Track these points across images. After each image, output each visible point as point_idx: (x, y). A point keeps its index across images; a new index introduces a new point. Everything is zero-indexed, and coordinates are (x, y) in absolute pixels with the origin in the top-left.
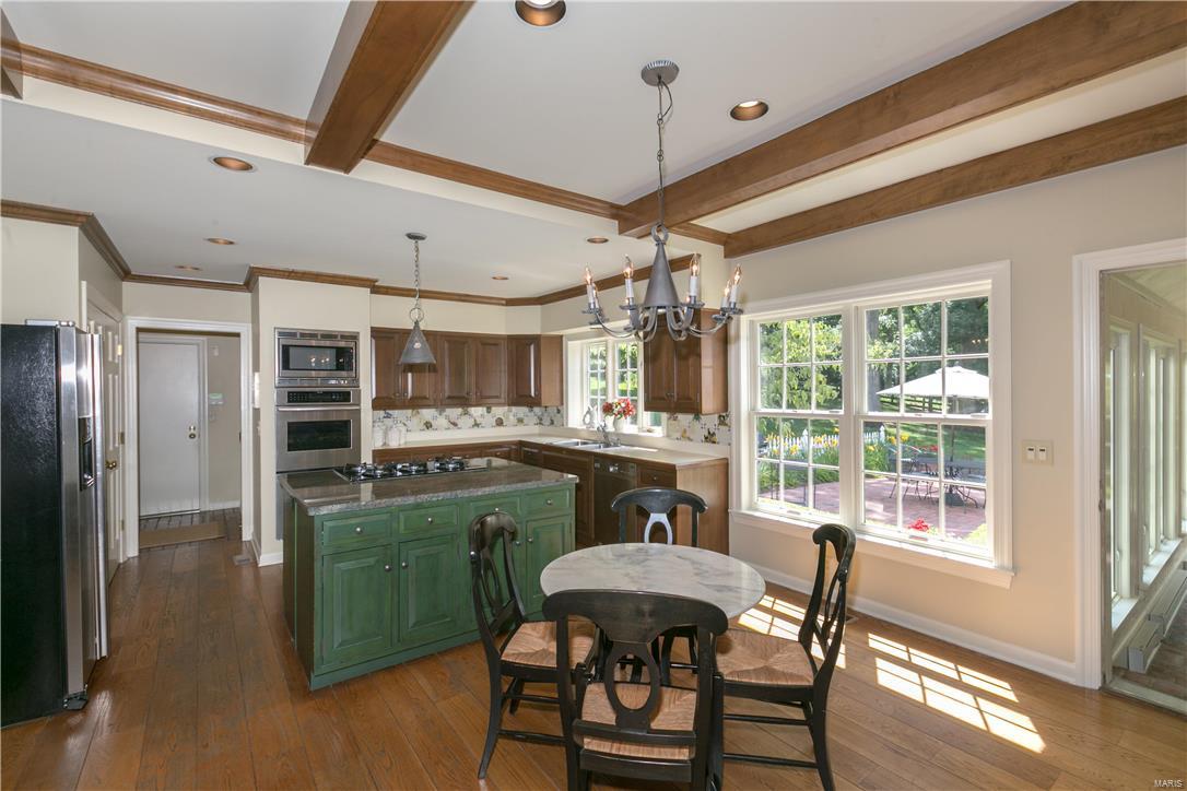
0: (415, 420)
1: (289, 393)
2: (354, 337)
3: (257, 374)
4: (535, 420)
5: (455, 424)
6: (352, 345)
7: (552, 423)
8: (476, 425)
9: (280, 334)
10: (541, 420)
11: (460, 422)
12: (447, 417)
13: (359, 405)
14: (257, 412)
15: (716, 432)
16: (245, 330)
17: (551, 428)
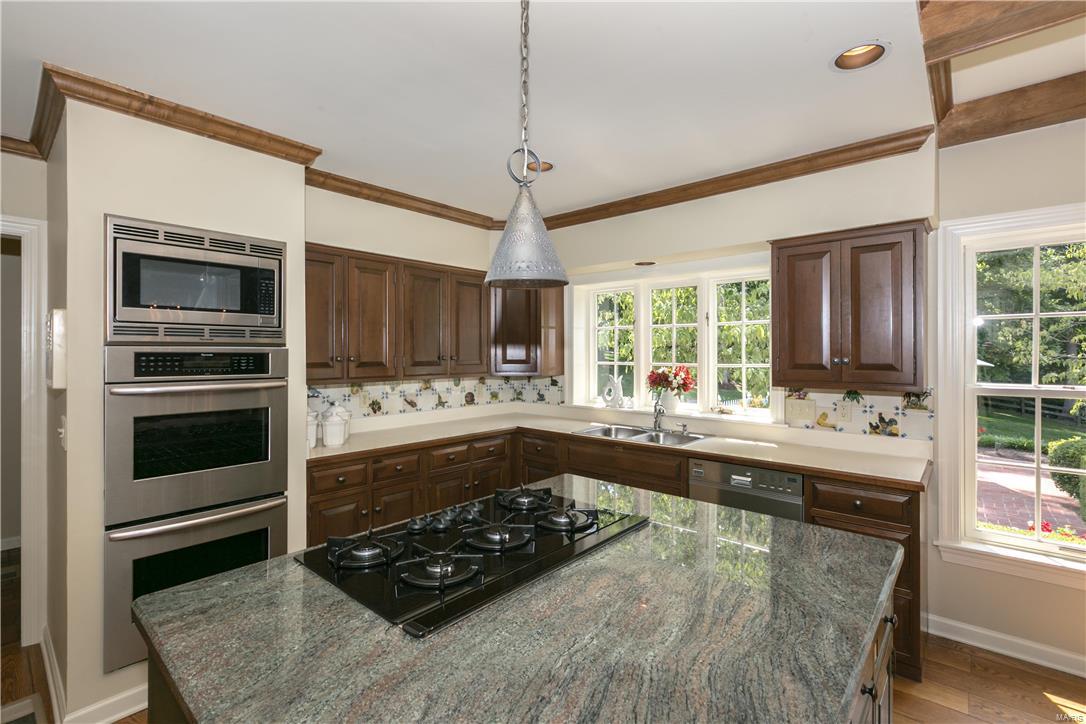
0: (355, 400)
1: (138, 356)
2: (276, 251)
3: (58, 315)
4: (511, 394)
5: (412, 404)
6: (272, 265)
7: (541, 398)
8: (441, 403)
9: (118, 228)
10: (520, 393)
11: (420, 402)
12: (403, 394)
13: (283, 378)
14: (58, 397)
15: (899, 419)
16: (34, 234)
17: (540, 405)
